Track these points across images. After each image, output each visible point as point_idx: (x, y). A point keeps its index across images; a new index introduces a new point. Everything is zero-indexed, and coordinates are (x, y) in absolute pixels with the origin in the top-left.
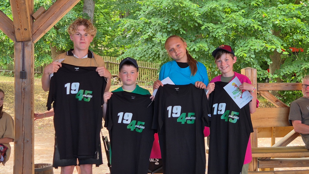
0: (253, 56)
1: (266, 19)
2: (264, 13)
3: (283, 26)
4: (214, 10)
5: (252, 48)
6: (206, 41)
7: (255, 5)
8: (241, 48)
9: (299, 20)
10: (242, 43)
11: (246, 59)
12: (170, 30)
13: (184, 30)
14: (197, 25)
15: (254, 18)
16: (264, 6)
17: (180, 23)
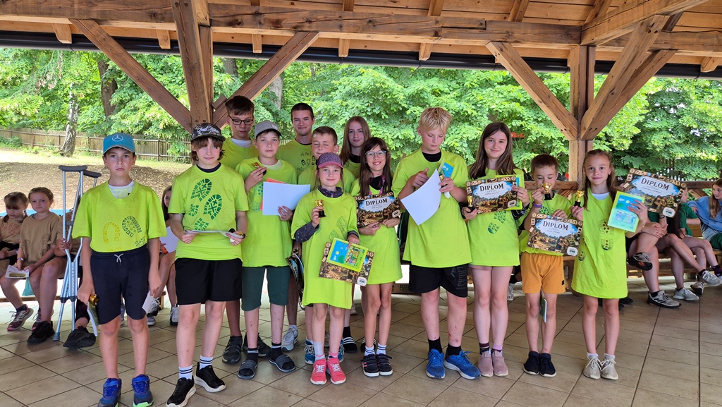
0: (466, 145)
1: (481, 102)
2: (479, 95)
3: (501, 111)
4: (422, 91)
5: (464, 136)
6: (413, 127)
7: (469, 86)
8: (452, 136)
9: (518, 104)
10: (454, 130)
11: (458, 149)
12: (370, 114)
13: (386, 114)
14: (401, 109)
15: (468, 101)
16: (480, 87)
17: (382, 106)
